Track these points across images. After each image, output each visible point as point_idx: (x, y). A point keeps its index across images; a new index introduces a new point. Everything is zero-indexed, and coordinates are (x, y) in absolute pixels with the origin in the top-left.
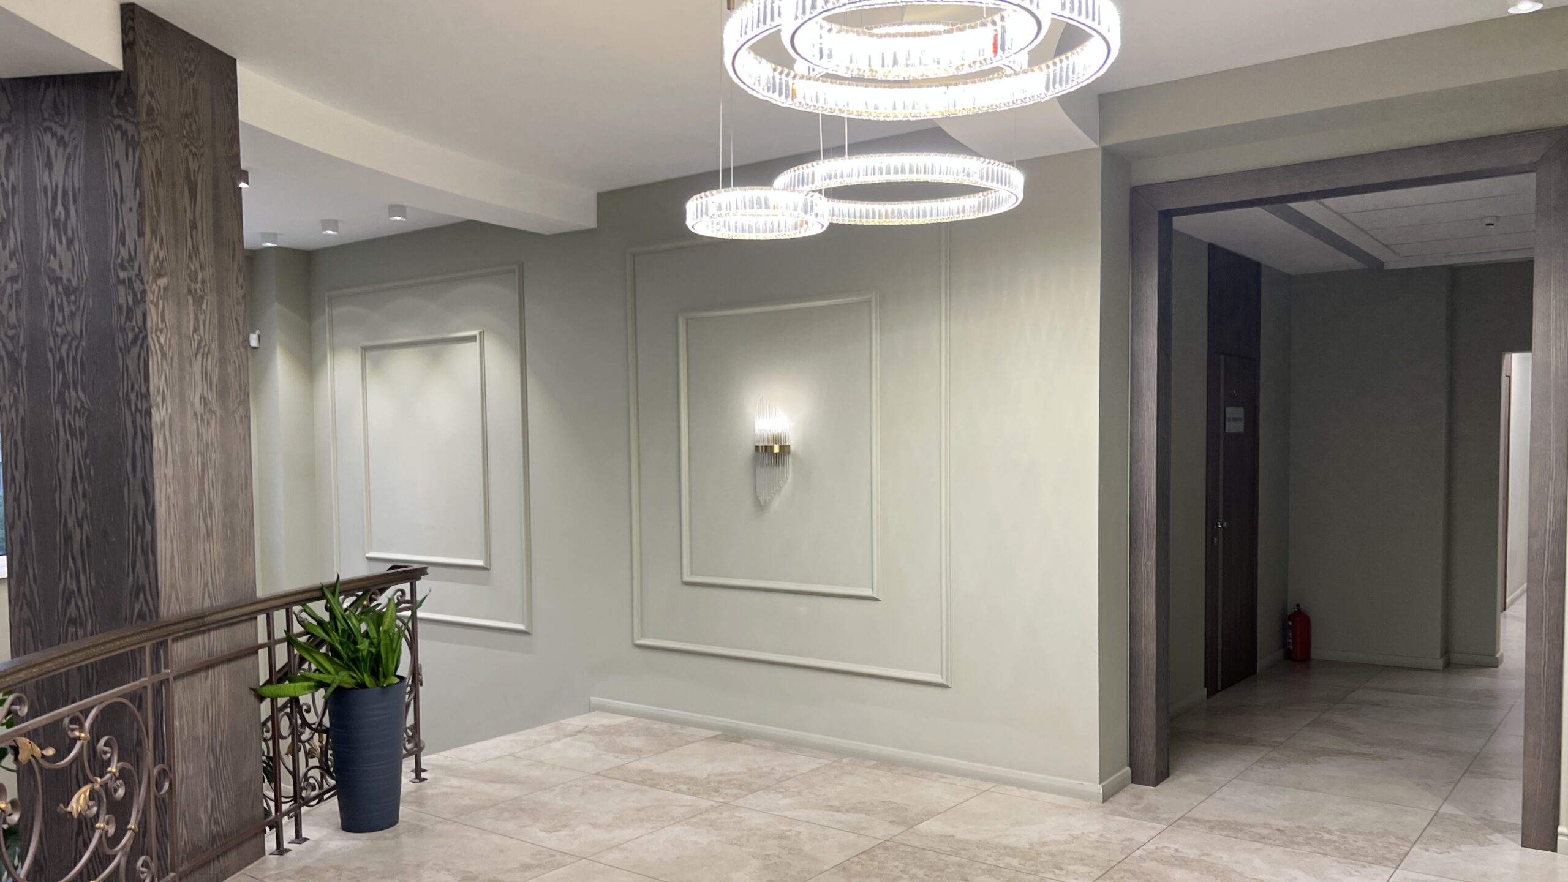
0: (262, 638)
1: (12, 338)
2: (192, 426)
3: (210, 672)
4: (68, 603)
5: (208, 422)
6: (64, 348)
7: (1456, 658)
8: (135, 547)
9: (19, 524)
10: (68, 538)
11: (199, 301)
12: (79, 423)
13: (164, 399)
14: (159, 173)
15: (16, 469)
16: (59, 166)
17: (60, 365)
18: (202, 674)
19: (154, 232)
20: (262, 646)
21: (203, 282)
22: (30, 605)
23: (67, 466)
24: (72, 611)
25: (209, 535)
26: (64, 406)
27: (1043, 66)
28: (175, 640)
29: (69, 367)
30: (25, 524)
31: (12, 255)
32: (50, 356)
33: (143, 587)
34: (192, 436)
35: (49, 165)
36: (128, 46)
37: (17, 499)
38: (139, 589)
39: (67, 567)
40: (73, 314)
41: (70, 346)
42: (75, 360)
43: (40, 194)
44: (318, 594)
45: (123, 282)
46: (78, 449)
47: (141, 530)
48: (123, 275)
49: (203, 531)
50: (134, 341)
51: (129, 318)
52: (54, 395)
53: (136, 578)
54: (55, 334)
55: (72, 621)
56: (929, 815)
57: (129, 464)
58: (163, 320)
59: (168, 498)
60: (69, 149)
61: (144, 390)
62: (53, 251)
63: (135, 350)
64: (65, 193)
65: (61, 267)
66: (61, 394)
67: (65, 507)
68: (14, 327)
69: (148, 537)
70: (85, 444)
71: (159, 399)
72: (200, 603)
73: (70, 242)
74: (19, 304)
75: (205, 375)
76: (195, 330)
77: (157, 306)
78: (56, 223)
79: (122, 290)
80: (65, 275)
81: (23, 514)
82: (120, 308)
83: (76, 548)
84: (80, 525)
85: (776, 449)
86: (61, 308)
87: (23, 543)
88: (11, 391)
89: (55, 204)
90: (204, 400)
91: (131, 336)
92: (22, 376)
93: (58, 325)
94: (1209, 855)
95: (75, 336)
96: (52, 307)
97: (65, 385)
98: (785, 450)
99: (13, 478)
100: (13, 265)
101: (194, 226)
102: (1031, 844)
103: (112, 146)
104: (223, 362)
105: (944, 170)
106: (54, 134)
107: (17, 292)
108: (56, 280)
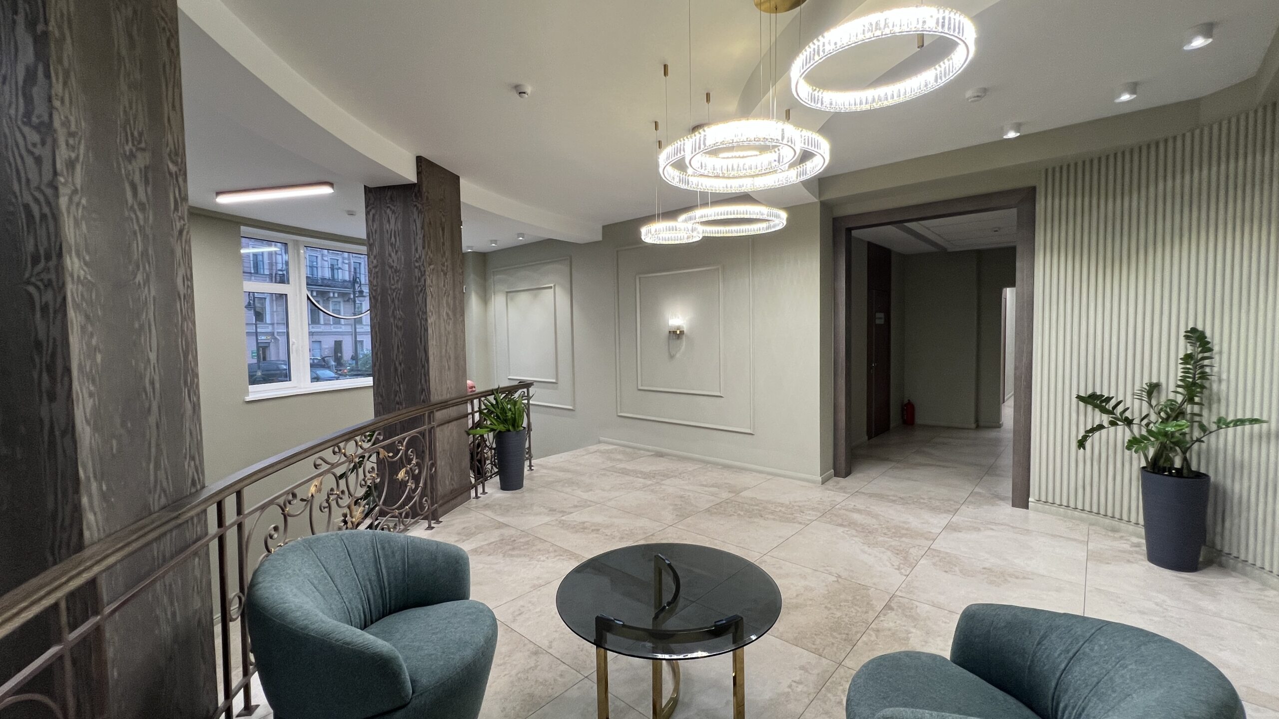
0: (470, 411)
1: (375, 290)
2: (443, 325)
3: (450, 424)
4: (396, 396)
5: (449, 323)
6: (395, 294)
7: (982, 424)
8: (421, 374)
9: (377, 364)
10: (396, 370)
11: (445, 274)
12: (400, 324)
13: (432, 314)
14: (430, 223)
15: (376, 342)
16: (393, 221)
17: (393, 301)
18: (446, 425)
19: (429, 248)
20: (470, 414)
21: (447, 266)
22: (382, 396)
23: (395, 341)
24: (397, 398)
25: (449, 368)
26: (395, 318)
27: (795, 168)
28: (437, 411)
29: (396, 302)
30: (380, 365)
31: (375, 257)
32: (389, 298)
33: (424, 390)
34: (443, 329)
35: (389, 221)
36: (419, 173)
37: (377, 354)
38: (423, 390)
39: (395, 382)
40: (398, 281)
41: (397, 293)
42: (398, 299)
43: (386, 233)
44: (490, 393)
45: (416, 267)
46: (400, 334)
47: (423, 366)
48: (417, 264)
49: (447, 367)
50: (421, 291)
51: (419, 281)
52: (391, 313)
53: (422, 385)
54: (391, 288)
55: (398, 403)
56: (746, 489)
57: (419, 339)
58: (432, 282)
59: (434, 354)
60: (397, 215)
61: (425, 310)
62: (390, 255)
63: (421, 295)
64: (395, 232)
65: (393, 261)
66: (393, 312)
67: (395, 358)
68: (376, 286)
69: (426, 369)
70: (402, 332)
71: (430, 314)
72: (445, 396)
73: (397, 252)
74: (377, 277)
75: (448, 304)
76: (444, 286)
77: (429, 276)
78: (392, 244)
79: (416, 270)
80: (395, 265)
81: (379, 359)
82: (416, 277)
83: (399, 374)
85: (678, 332)
86: (393, 278)
87: (379, 372)
88: (374, 311)
89: (391, 238)
90: (448, 314)
91: (420, 288)
92: (378, 305)
93: (392, 285)
94: (869, 508)
95: (399, 290)
96: (390, 277)
97: (395, 309)
98: (682, 332)
99: (375, 346)
100: (375, 262)
101: (443, 244)
102: (790, 502)
103: (412, 213)
104: (454, 298)
105: (752, 212)
106: (391, 209)
107: (377, 272)
108: (391, 267)
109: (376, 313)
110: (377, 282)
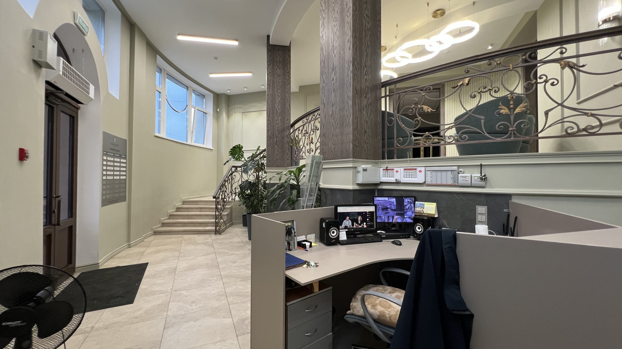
1: (269, 81)
6: (278, 84)
9: (269, 109)
10: (277, 112)
12: (280, 95)
16: (278, 58)
17: (277, 86)
22: (270, 121)
23: (277, 101)
24: (277, 122)
26: (277, 92)
29: (278, 87)
31: (270, 69)
37: (269, 105)
39: (277, 116)
40: (279, 79)
43: (275, 62)
45: (287, 75)
46: (279, 98)
47: (288, 111)
51: (288, 80)
52: (276, 90)
53: (287, 118)
54: (277, 82)
57: (287, 101)
60: (280, 56)
62: (277, 70)
64: (279, 61)
65: (278, 72)
66: (277, 90)
67: (277, 107)
73: (279, 69)
74: (271, 77)
78: (278, 66)
82: (287, 79)
83: (278, 114)
84: (279, 110)
87: (270, 112)
89: (277, 63)
91: (288, 83)
92: (271, 87)
93: (277, 80)
96: (276, 78)
97: (278, 89)
100: (270, 71)
103: (286, 56)
106: (278, 53)
107: (271, 75)
108: (277, 74)
109: (270, 90)
110: (271, 79)
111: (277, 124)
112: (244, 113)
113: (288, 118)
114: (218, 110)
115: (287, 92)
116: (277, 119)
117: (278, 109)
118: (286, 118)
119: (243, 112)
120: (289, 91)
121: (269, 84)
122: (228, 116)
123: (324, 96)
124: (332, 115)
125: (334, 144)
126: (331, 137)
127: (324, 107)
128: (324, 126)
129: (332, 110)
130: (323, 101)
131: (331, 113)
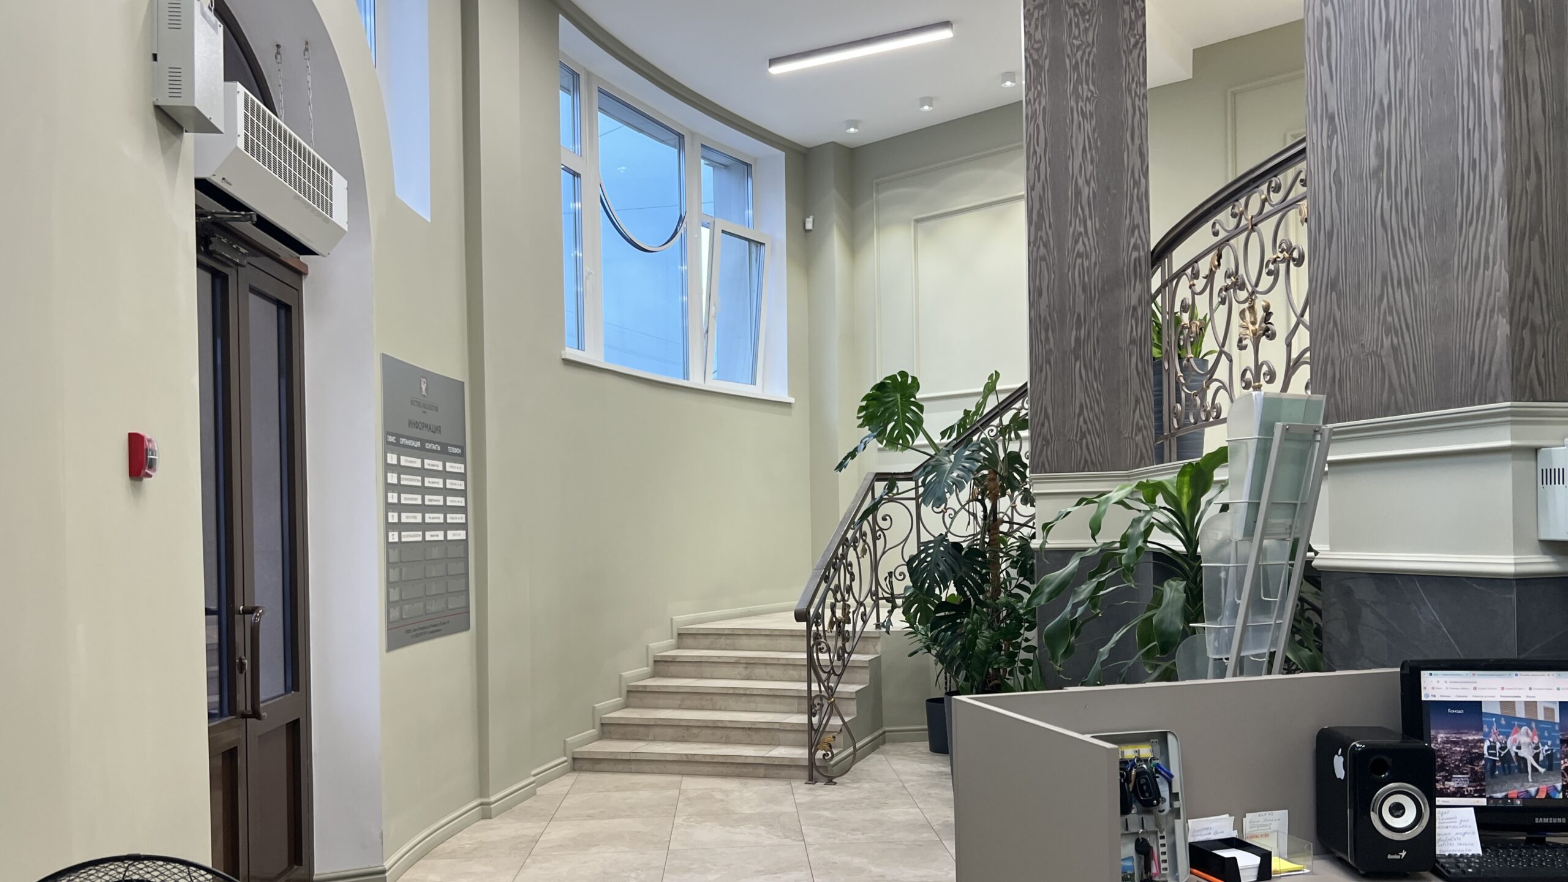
1: (1037, 50)
4: (1077, 242)
6: (1080, 54)
8: (1132, 196)
9: (1039, 186)
10: (1078, 193)
12: (1090, 108)
15: (1038, 145)
17: (1076, 67)
22: (1045, 245)
23: (1079, 141)
24: (1080, 247)
26: (1078, 97)
29: (1083, 68)
30: (1043, 186)
32: (1067, 61)
33: (1138, 226)
37: (1037, 168)
38: (1134, 228)
39: (1077, 214)
40: (1086, 30)
41: (1084, 52)
42: (1087, 62)
46: (1087, 127)
47: (1137, 184)
51: (1132, 28)
52: (1070, 88)
53: (1132, 219)
54: (1072, 45)
57: (1129, 135)
61: (1142, 79)
63: (1136, 53)
66: (1075, 88)
67: (1076, 171)
68: (1040, 41)
69: (1143, 189)
70: (1094, 123)
74: (1044, 25)
81: (1042, 177)
82: (1125, 21)
83: (1085, 200)
84: (1088, 183)
86: (1077, 25)
87: (1041, 200)
88: (1036, 88)
91: (1133, 41)
92: (1045, 76)
93: (1075, 38)
95: (1089, 45)
96: (1070, 24)
97: (1079, 81)
99: (1035, 152)
109: (1039, 94)
110: (1043, 36)
111: (1079, 255)
112: (921, 225)
113: (1138, 220)
114: (809, 226)
115: (1130, 91)
116: (1082, 230)
117: (1080, 182)
118: (1127, 222)
119: (917, 221)
120: (1138, 83)
121: (1035, 62)
122: (854, 244)
123: (1326, 76)
124: (1380, 168)
125: (1389, 330)
126: (1378, 292)
127: (1332, 132)
128: (1330, 235)
129: (1379, 147)
130: (1325, 97)
131: (1374, 162)
